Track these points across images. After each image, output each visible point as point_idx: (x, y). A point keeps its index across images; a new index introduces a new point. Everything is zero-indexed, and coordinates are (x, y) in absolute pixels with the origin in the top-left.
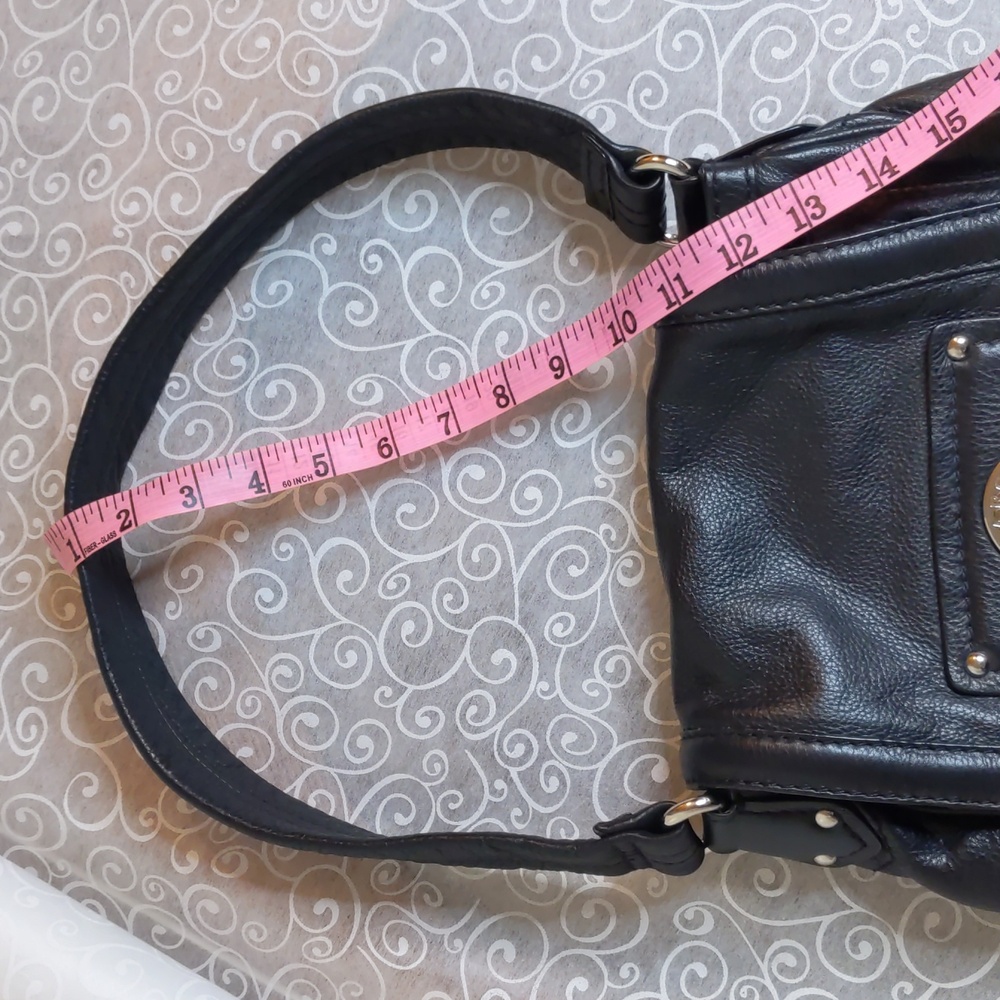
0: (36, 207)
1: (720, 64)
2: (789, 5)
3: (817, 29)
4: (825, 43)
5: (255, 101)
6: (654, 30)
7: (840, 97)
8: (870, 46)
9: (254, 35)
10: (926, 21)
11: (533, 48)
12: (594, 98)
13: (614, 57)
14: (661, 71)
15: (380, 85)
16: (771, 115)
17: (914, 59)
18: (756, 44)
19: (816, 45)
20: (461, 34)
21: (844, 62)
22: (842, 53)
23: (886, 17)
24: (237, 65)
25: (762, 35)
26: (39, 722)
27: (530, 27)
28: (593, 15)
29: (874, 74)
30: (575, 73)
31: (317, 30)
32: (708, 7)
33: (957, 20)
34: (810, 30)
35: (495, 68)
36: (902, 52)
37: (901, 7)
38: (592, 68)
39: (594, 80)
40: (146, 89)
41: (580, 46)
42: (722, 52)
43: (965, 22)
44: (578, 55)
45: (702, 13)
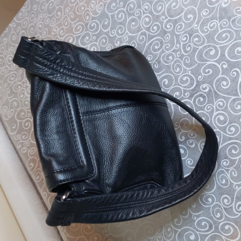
0: (44, 23)
1: (147, 45)
2: (161, 38)
3: (164, 45)
4: (164, 49)
5: (78, 19)
6: (138, 33)
7: (162, 61)
8: (170, 53)
9: (82, 6)
10: (181, 52)
11: (120, 28)
12: (125, 42)
13: (131, 36)
14: (137, 42)
15: (96, 24)
16: (150, 59)
17: (177, 59)
18: (153, 44)
19: (162, 49)
20: (111, 20)
21: (165, 54)
22: (166, 52)
23: (175, 48)
24: (78, 11)
25: (155, 42)
26: (13, 112)
27: (121, 23)
28: (131, 26)
29: (169, 59)
30: (124, 36)
31: (91, 9)
32: (148, 33)
33: (187, 54)
34: (163, 45)
35: (113, 29)
36: (175, 57)
37: (178, 47)
38: (127, 36)
39: (126, 38)
40: (65, 9)
41: (127, 31)
42: (147, 43)
43: (188, 55)
44: (126, 33)
45: (147, 33)
